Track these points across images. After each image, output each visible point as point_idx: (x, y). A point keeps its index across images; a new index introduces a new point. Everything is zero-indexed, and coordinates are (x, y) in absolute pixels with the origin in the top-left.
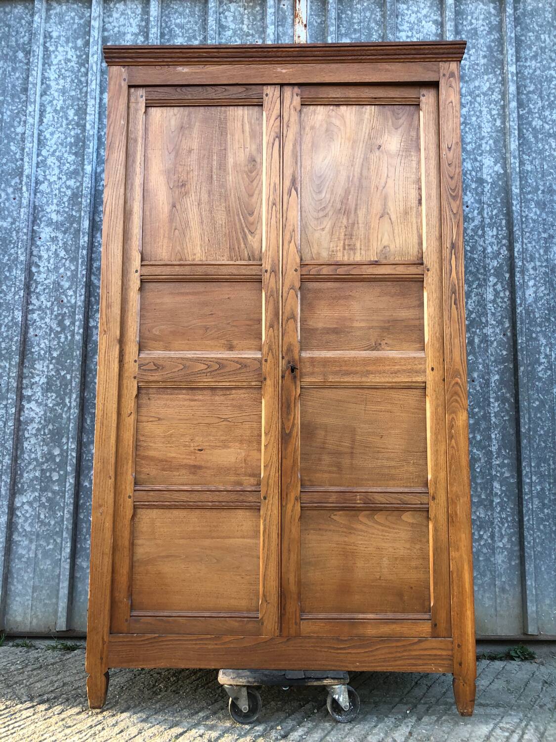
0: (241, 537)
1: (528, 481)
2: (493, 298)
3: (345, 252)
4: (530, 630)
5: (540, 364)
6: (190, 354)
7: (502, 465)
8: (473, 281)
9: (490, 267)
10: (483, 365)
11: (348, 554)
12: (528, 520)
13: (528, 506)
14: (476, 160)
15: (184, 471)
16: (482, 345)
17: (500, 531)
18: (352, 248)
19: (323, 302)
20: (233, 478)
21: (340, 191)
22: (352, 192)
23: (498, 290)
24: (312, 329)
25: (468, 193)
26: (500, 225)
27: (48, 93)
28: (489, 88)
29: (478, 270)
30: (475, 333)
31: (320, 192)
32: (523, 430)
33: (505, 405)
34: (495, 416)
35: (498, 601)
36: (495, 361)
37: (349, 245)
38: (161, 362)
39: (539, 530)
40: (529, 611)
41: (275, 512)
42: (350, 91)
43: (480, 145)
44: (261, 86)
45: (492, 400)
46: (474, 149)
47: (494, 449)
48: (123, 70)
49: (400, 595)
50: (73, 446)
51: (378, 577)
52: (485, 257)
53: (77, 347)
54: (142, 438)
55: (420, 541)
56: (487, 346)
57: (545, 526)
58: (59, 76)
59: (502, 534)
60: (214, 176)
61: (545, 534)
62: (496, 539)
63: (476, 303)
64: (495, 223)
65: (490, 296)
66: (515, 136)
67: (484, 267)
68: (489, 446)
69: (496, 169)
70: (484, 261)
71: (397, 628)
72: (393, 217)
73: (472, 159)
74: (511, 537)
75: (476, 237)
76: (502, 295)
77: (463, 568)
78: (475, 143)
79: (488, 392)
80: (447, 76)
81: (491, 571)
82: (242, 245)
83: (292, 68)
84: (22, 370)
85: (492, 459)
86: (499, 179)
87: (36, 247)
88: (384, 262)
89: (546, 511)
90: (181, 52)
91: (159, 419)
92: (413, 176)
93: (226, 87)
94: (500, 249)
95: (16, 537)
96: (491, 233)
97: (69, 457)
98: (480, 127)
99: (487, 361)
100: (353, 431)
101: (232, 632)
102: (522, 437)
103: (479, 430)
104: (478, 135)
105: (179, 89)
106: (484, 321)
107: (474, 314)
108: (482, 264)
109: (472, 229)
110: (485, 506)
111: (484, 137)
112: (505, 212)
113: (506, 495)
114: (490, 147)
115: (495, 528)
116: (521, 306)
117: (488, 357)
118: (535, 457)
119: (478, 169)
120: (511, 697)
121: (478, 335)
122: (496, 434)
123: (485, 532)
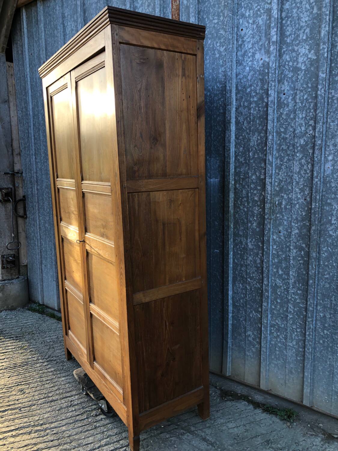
1: (311, 309)
2: (298, 170)
5: (332, 224)
7: (296, 294)
8: (284, 157)
9: (298, 145)
10: (287, 221)
12: (309, 335)
14: (293, 50)
16: (288, 207)
17: (291, 335)
23: (303, 163)
25: (285, 81)
26: (309, 108)
29: (288, 148)
30: (282, 197)
32: (311, 273)
33: (301, 252)
34: (294, 259)
35: (287, 377)
36: (297, 219)
39: (319, 342)
40: (305, 391)
43: (298, 36)
45: (292, 248)
46: (293, 41)
47: (291, 281)
52: (294, 137)
56: (291, 207)
57: (324, 342)
59: (292, 338)
61: (324, 347)
62: (288, 340)
63: (285, 174)
64: (305, 106)
65: (296, 169)
66: (326, 21)
67: (294, 145)
68: (288, 279)
69: (310, 56)
70: (294, 141)
73: (291, 50)
74: (299, 342)
75: (289, 120)
76: (305, 167)
78: (295, 34)
79: (290, 242)
81: (283, 358)
85: (289, 288)
86: (311, 65)
89: (326, 332)
93: (61, 79)
94: (306, 129)
96: (301, 115)
98: (299, 19)
99: (290, 219)
102: (310, 278)
103: (281, 267)
104: (297, 26)
106: (290, 188)
107: (283, 182)
108: (291, 143)
109: (286, 114)
110: (282, 318)
111: (302, 27)
112: (314, 95)
113: (297, 314)
114: (307, 35)
115: (288, 333)
116: (317, 178)
117: (291, 215)
118: (321, 293)
119: (295, 59)
120: (229, 442)
121: (285, 199)
122: (293, 272)
123: (281, 334)
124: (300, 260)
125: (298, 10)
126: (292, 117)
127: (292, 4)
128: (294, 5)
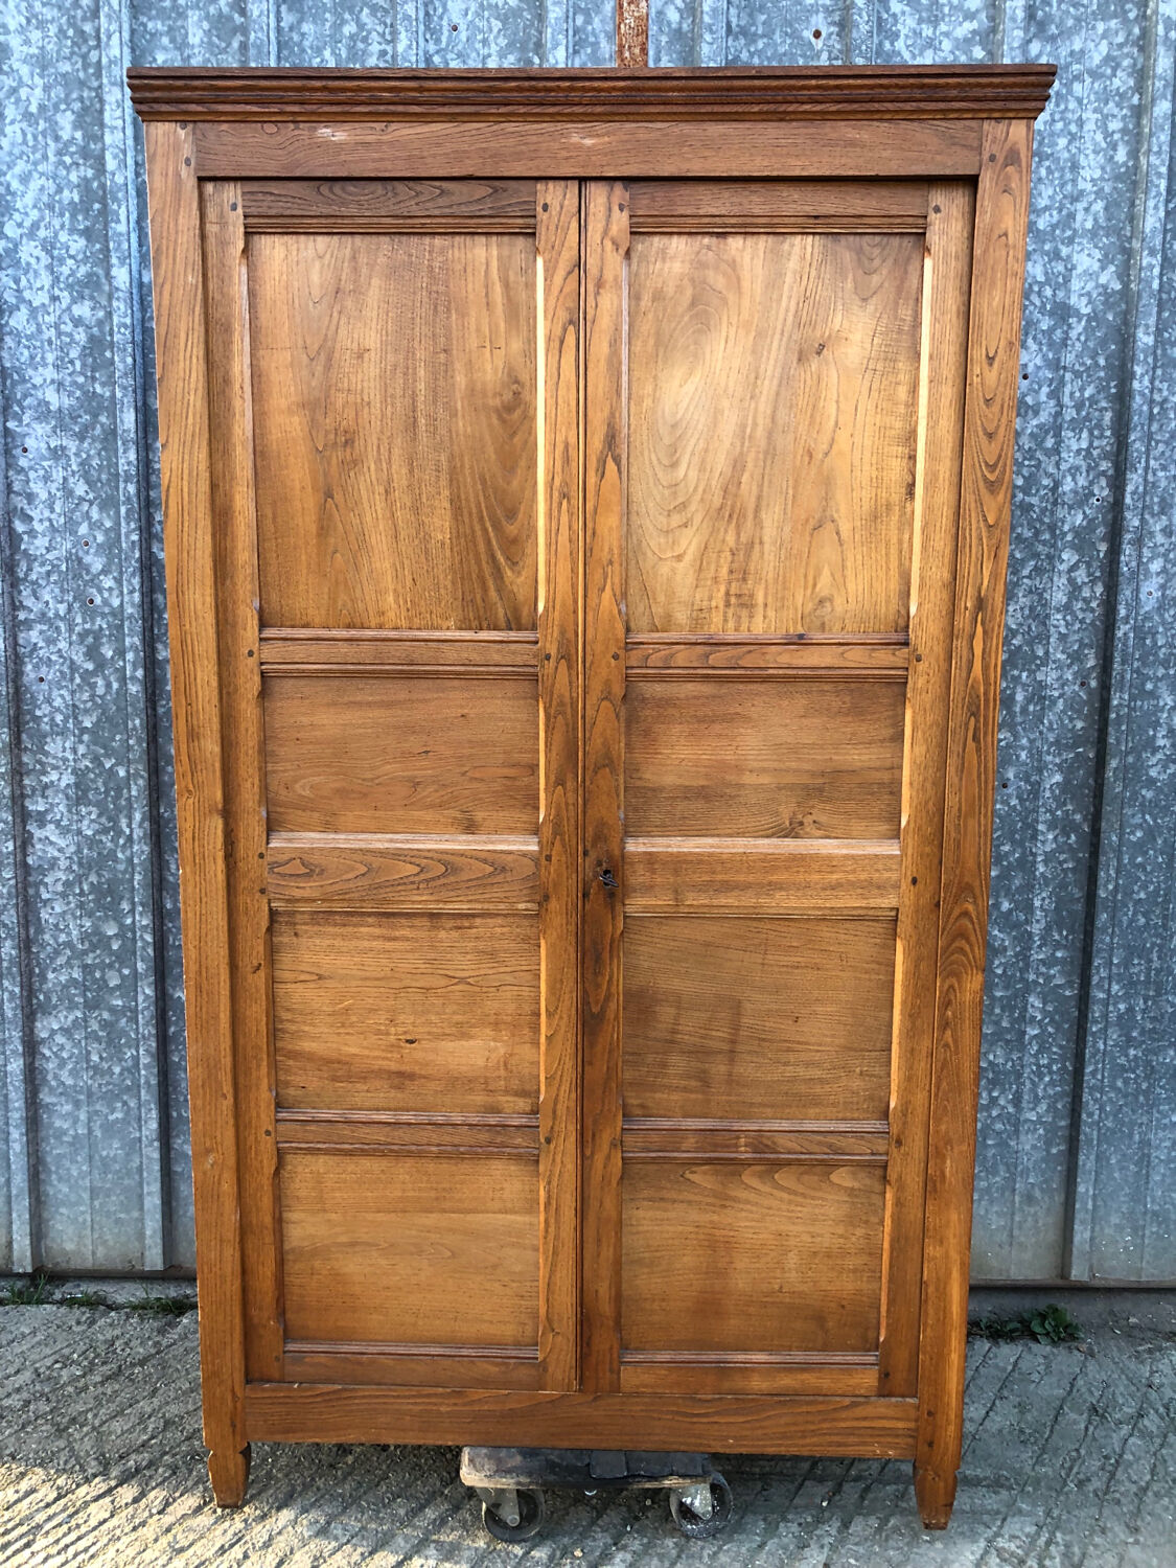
0: (500, 1212)
1: (1102, 995)
2: (1065, 600)
3: (731, 611)
4: (1074, 1272)
5: (1155, 750)
6: (380, 842)
7: (1049, 962)
8: (1023, 562)
9: (1066, 528)
10: (1030, 751)
11: (717, 1246)
12: (1094, 1073)
13: (1096, 1045)
14: (1056, 255)
15: (378, 1083)
16: (1031, 708)
17: (1033, 1090)
18: (746, 603)
19: (676, 729)
20: (480, 1099)
21: (721, 463)
22: (750, 465)
23: (1079, 581)
24: (654, 790)
25: (1030, 341)
26: (1099, 426)
27: (5, 68)
28: (1108, 59)
29: (1037, 533)
30: (1016, 679)
31: (674, 465)
32: (1102, 894)
33: (1069, 838)
34: (1046, 862)
35: (1017, 1219)
36: (1057, 742)
37: (739, 596)
38: (316, 859)
39: (1113, 1087)
40: (1077, 1239)
41: (570, 1167)
42: (754, 198)
43: (1072, 216)
44: (531, 183)
45: (1041, 827)
46: (1054, 227)
47: (1036, 929)
48: (182, 133)
49: (820, 1319)
50: (144, 923)
51: (777, 1287)
52: (1055, 503)
53: (135, 708)
54: (285, 1015)
55: (866, 1222)
56: (1043, 709)
57: (1126, 1081)
58: (29, 21)
59: (1036, 1096)
60: (422, 421)
61: (1125, 1096)
62: (1024, 1105)
63: (1027, 612)
64: (1088, 418)
66: (1159, 194)
67: (1052, 528)
68: (1027, 922)
69: (1103, 280)
70: (1052, 513)
71: (811, 1380)
72: (845, 528)
73: (1047, 254)
74: (1056, 1102)
75: (1038, 455)
76: (1086, 593)
77: (949, 1274)
78: (1060, 211)
79: (1035, 810)
80: (1001, 159)
81: (1007, 1165)
82: (493, 594)
83: (607, 134)
84: (19, 757)
85: (1030, 949)
86: (1107, 305)
87: (19, 473)
88: (818, 637)
89: (1132, 1052)
90: (325, 88)
91: (320, 977)
92: (898, 424)
93: (445, 185)
94: (1091, 483)
95: (45, 1097)
96: (1076, 442)
97: (139, 944)
98: (1075, 167)
99: (1038, 743)
100: (737, 1008)
101: (484, 1383)
102: (1099, 907)
103: (1009, 889)
104: (1069, 187)
105: (325, 188)
106: (1040, 653)
107: (1019, 637)
108: (1047, 520)
109: (1031, 434)
110: (1008, 1042)
111: (1082, 193)
112: (1113, 391)
113: (1052, 1020)
114: (1095, 220)
115: (1023, 1084)
116: (1127, 623)
117: (1041, 733)
118: (1123, 946)
119: (1061, 280)
120: (1024, 1456)
121: (1024, 685)
122: (1043, 899)
123: (1003, 1092)
124: (1065, 861)
125: (1070, 142)
126: (1050, 443)
127: (1054, 121)
128: (1060, 125)
